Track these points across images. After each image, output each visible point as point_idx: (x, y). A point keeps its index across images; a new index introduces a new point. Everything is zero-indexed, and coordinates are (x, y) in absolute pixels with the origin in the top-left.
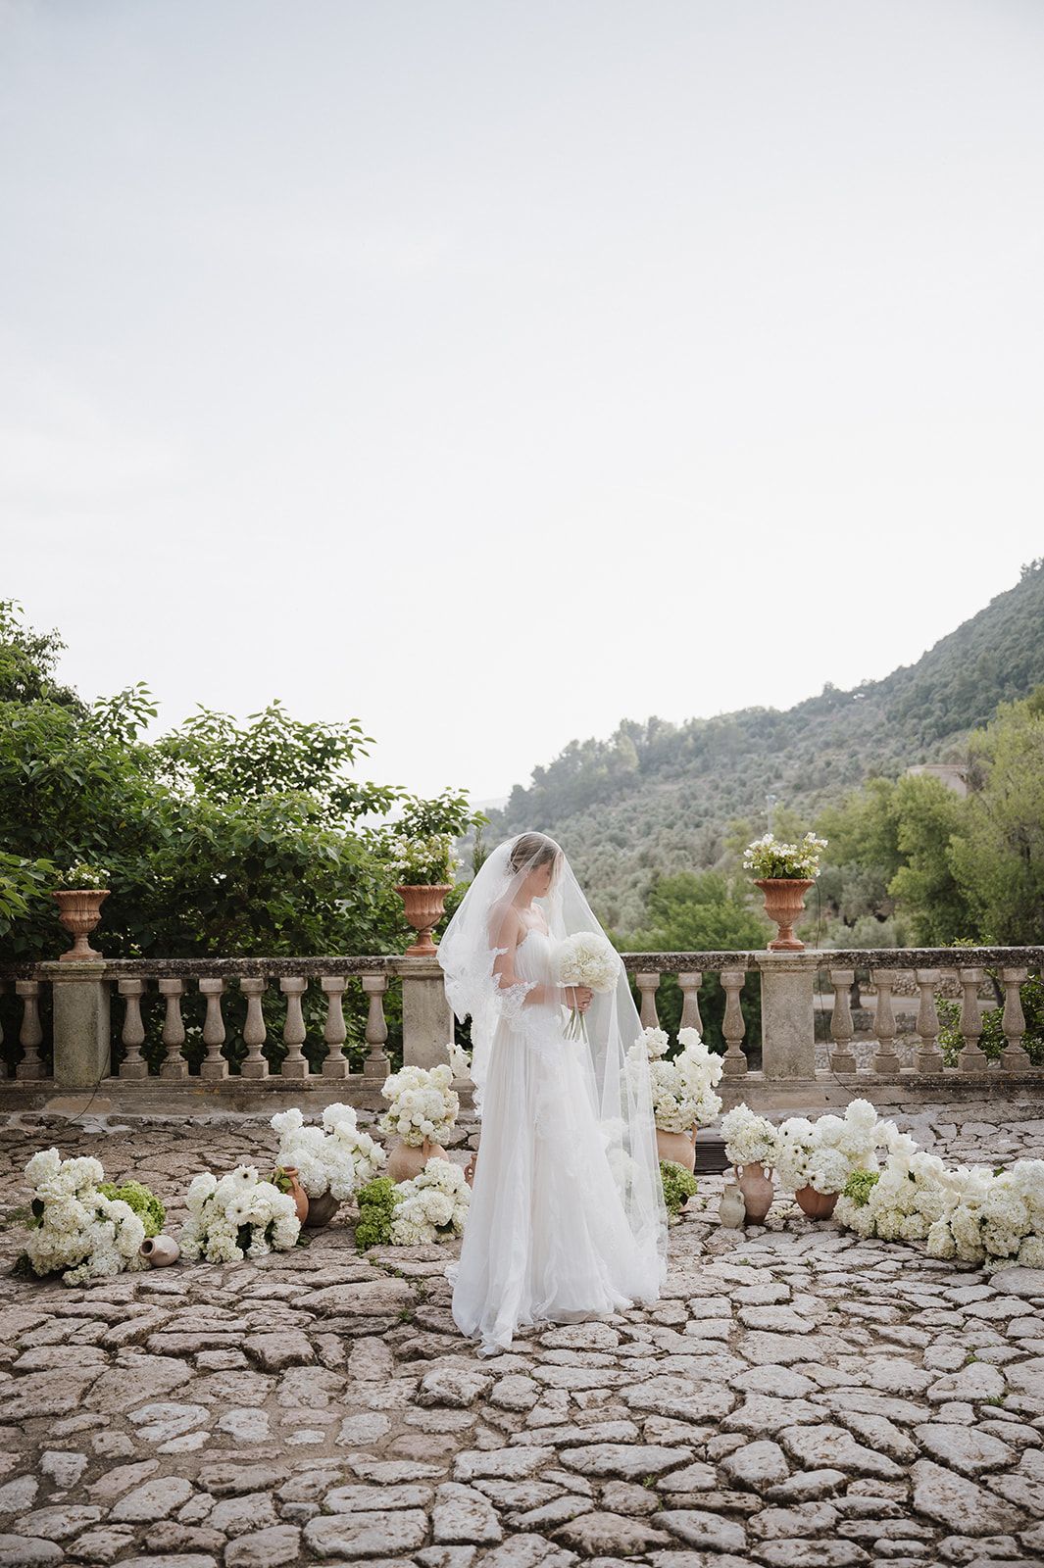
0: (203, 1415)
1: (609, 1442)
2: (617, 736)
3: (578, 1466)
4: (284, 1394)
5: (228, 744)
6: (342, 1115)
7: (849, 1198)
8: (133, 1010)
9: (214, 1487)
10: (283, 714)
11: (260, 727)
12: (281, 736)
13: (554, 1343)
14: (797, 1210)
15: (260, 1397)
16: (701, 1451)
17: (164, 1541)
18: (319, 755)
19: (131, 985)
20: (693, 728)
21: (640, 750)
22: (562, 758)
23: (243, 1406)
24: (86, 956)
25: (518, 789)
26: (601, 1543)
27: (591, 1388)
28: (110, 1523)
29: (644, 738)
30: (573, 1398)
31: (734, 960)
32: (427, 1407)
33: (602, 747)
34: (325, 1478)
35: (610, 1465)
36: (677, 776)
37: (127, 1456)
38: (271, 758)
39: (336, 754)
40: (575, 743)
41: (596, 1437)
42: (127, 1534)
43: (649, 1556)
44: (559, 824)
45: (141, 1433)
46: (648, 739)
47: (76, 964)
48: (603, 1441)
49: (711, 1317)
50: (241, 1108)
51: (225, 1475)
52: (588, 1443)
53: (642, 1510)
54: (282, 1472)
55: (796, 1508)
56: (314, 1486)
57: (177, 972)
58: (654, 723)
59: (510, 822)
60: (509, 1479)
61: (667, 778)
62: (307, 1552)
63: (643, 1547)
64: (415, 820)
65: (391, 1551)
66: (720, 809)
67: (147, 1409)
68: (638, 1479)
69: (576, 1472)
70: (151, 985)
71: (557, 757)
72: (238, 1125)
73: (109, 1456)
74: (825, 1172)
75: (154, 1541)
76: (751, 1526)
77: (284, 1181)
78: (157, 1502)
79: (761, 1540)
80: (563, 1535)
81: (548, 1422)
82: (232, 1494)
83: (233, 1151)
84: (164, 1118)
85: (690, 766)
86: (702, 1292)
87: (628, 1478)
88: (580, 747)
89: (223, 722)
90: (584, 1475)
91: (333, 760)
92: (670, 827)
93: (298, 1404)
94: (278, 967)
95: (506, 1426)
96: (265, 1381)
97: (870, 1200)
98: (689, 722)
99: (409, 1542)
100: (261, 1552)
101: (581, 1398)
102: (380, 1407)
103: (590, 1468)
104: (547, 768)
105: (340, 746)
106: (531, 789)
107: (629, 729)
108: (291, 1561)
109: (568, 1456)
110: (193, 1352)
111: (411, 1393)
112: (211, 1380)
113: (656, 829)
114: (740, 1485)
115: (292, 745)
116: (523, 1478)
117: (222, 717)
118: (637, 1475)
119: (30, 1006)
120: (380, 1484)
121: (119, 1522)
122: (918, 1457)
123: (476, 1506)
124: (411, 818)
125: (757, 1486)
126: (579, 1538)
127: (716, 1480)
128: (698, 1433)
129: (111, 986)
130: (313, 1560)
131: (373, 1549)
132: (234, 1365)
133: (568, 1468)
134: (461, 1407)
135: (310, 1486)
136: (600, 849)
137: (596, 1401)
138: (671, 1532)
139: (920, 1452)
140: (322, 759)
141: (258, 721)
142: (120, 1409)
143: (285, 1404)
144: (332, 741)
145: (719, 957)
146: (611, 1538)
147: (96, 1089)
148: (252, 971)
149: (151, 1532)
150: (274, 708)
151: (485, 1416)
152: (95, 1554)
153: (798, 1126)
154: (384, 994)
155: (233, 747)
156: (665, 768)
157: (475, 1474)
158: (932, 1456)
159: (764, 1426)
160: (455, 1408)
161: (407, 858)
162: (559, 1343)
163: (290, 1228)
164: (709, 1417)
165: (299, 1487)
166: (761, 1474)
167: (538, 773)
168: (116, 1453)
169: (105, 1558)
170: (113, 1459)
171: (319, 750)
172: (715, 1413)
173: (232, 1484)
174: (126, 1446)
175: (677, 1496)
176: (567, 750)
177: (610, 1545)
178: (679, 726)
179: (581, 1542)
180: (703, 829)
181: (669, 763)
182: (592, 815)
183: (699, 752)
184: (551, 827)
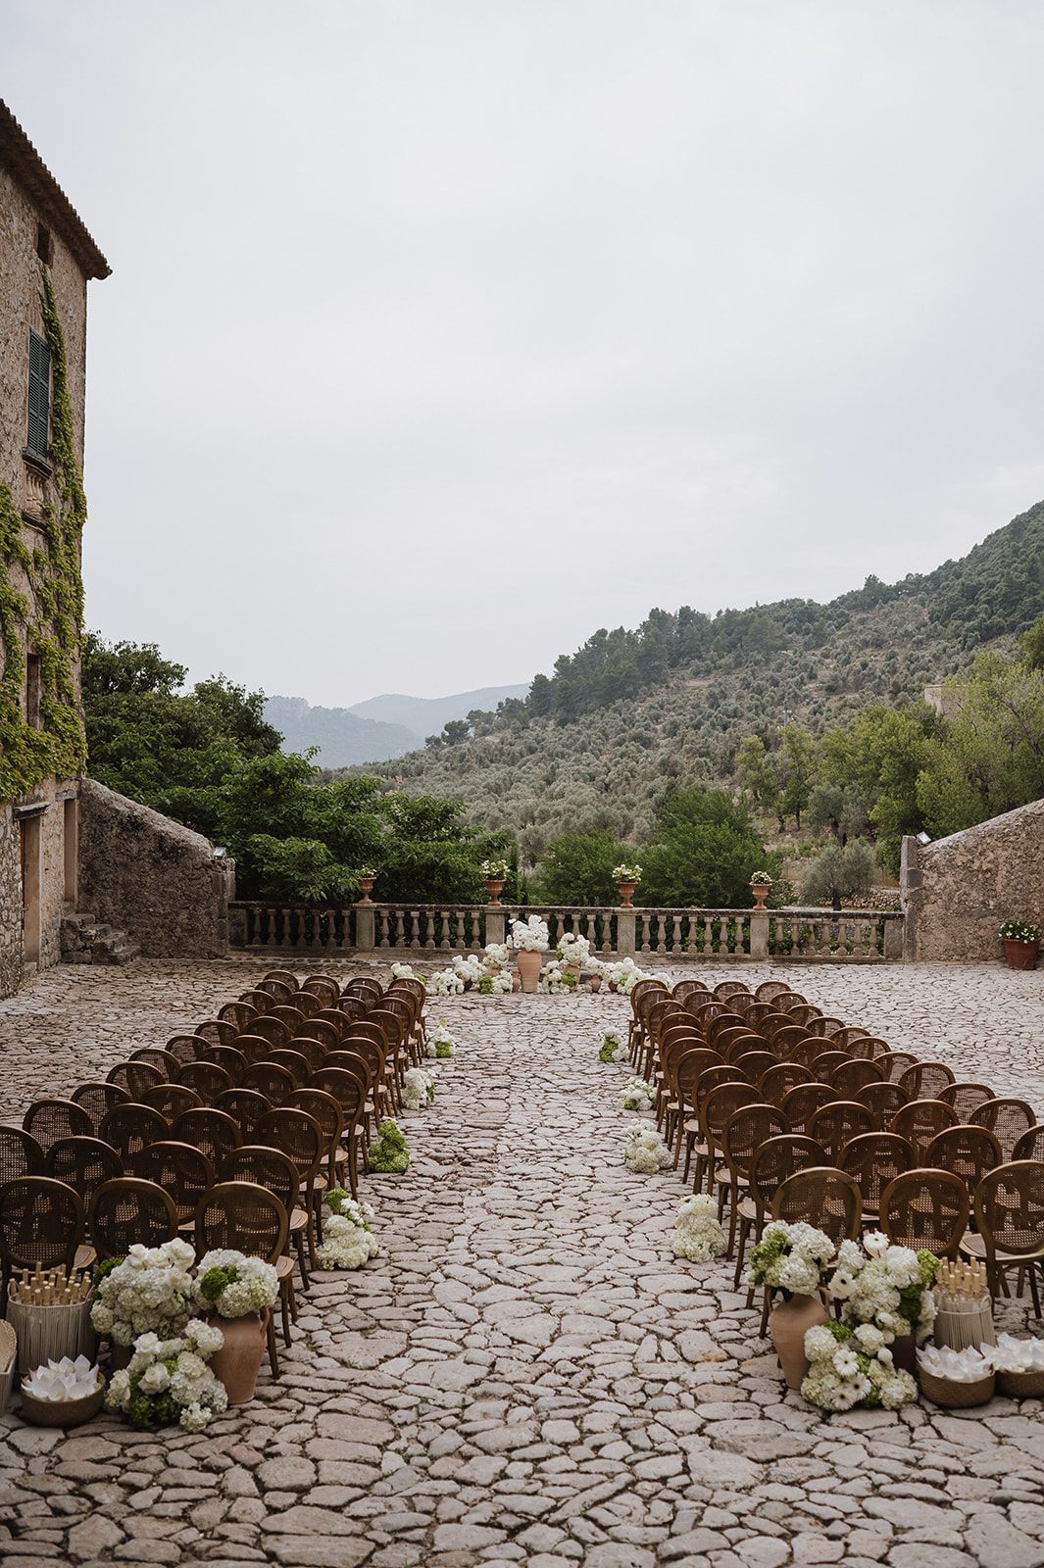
2: (645, 626)
6: (473, 958)
8: (386, 923)
19: (385, 913)
20: (730, 618)
21: (670, 643)
22: (587, 648)
24: (368, 902)
25: (540, 681)
29: (675, 629)
31: (607, 911)
33: (631, 638)
36: (708, 672)
40: (602, 633)
44: (582, 719)
46: (680, 630)
47: (364, 905)
50: (426, 959)
57: (402, 909)
58: (685, 612)
59: (532, 715)
61: (696, 674)
66: (749, 709)
70: (392, 913)
71: (583, 647)
77: (459, 975)
85: (722, 662)
88: (607, 637)
92: (697, 727)
94: (441, 908)
98: (724, 613)
104: (571, 658)
106: (554, 681)
107: (658, 618)
113: (682, 730)
119: (347, 920)
129: (378, 914)
136: (623, 749)
147: (372, 951)
148: (431, 909)
154: (479, 920)
156: (696, 662)
167: (562, 663)
171: (446, 811)
176: (593, 640)
178: (713, 617)
181: (699, 658)
182: (617, 711)
183: (732, 646)
184: (575, 722)
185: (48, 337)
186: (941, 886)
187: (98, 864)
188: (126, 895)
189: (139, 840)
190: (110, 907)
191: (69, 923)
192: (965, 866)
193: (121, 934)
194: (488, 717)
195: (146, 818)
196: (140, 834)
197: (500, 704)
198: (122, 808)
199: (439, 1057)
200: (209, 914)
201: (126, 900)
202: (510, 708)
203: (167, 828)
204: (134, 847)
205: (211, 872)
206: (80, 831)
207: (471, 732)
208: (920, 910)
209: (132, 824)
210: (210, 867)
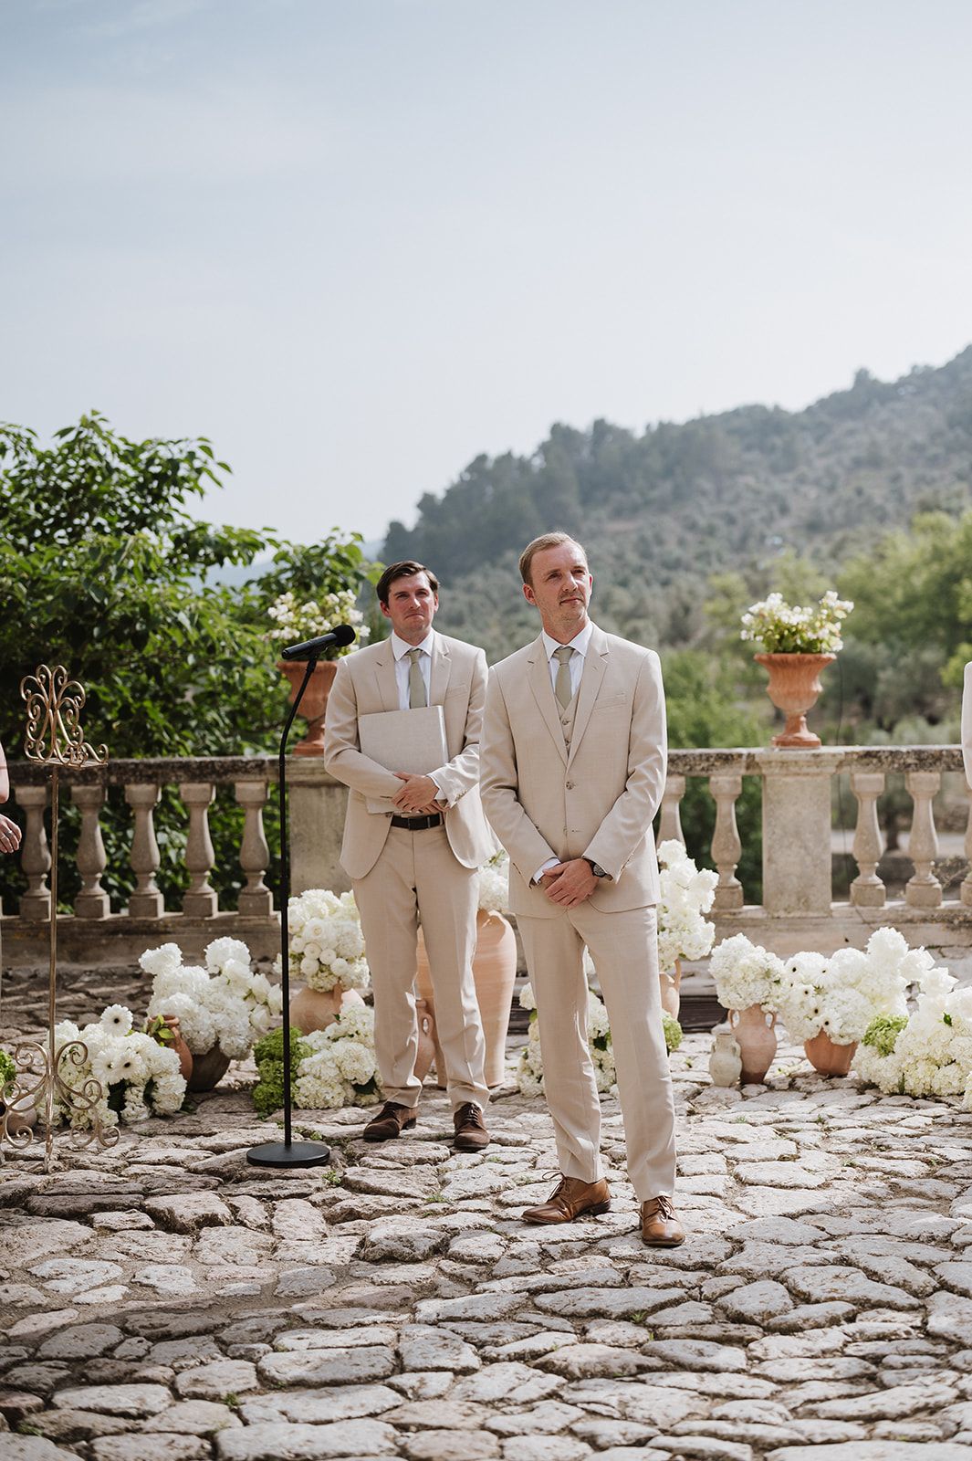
0: (117, 1271)
1: (590, 1286)
2: (544, 449)
3: (557, 1309)
4: (204, 1252)
5: (27, 467)
6: (230, 952)
7: (869, 1047)
9: (147, 1332)
10: (103, 426)
11: (70, 446)
12: (100, 457)
13: (517, 1200)
14: (808, 1067)
15: (176, 1255)
16: (695, 1292)
17: (106, 1372)
18: (155, 484)
20: (663, 435)
22: (462, 480)
23: (159, 1263)
25: (396, 529)
26: (588, 1367)
27: (564, 1241)
28: (40, 1360)
29: (585, 453)
30: (544, 1250)
31: (727, 759)
32: (376, 1262)
33: (523, 465)
34: (269, 1325)
35: (593, 1305)
36: (635, 509)
37: (40, 1305)
38: (87, 487)
39: (178, 482)
40: (482, 459)
41: (576, 1282)
42: (61, 1369)
43: (641, 1377)
45: (50, 1285)
46: (593, 453)
48: (583, 1285)
49: (702, 1174)
50: (79, 957)
51: (156, 1321)
52: (566, 1288)
53: (631, 1342)
54: (219, 1320)
55: (800, 1334)
56: (260, 1330)
58: (601, 427)
60: (479, 1321)
61: (618, 514)
62: (266, 1382)
63: (634, 1370)
64: (289, 574)
65: (359, 1378)
67: (50, 1263)
68: (626, 1317)
69: (554, 1313)
71: (456, 479)
72: (75, 978)
73: (19, 1304)
74: (844, 1017)
75: (94, 1374)
76: (751, 1350)
77: (163, 1033)
78: (87, 1343)
79: (761, 1361)
80: (546, 1363)
81: (518, 1271)
82: (168, 1337)
83: (73, 1008)
85: (654, 494)
86: (690, 1150)
87: (614, 1316)
88: (490, 465)
89: (18, 437)
90: (563, 1316)
91: (174, 490)
93: (223, 1261)
95: (470, 1276)
96: (179, 1240)
97: (896, 1048)
98: (655, 427)
99: (378, 1371)
100: (215, 1381)
101: (553, 1250)
102: (320, 1262)
103: (571, 1309)
104: (440, 495)
105: (183, 471)
106: (417, 529)
107: (562, 436)
108: (250, 1389)
109: (543, 1300)
110: (86, 1213)
111: (354, 1250)
112: (116, 1239)
114: (740, 1319)
115: (117, 470)
116: (495, 1320)
117: (16, 431)
118: (623, 1313)
120: (334, 1328)
121: (50, 1359)
122: (935, 1290)
123: (446, 1342)
124: (285, 570)
125: (757, 1319)
126: (564, 1363)
127: (712, 1316)
128: (692, 1277)
130: (274, 1389)
131: (339, 1376)
132: (138, 1225)
133: (545, 1311)
134: (415, 1261)
135: (254, 1331)
137: (572, 1252)
138: (663, 1358)
139: (938, 1286)
140: (160, 488)
141: (71, 437)
142: (18, 1264)
143: (207, 1262)
144: (174, 464)
145: (708, 757)
146: (600, 1363)
149: (90, 1368)
150: (90, 417)
151: (444, 1268)
152: (33, 1384)
153: (809, 961)
154: (264, 806)
155: (33, 473)
156: (617, 497)
157: (440, 1318)
158: (951, 1289)
159: (766, 1268)
160: (408, 1262)
161: (292, 625)
162: (524, 1200)
163: (174, 1087)
164: (703, 1263)
165: (243, 1331)
166: (763, 1307)
167: (426, 503)
168: (26, 1302)
169: (45, 1387)
170: (23, 1308)
171: (155, 476)
172: (710, 1259)
173: (167, 1328)
174: (37, 1297)
175: (669, 1329)
177: (599, 1368)
178: (639, 433)
179: (566, 1367)
180: (672, 590)
181: (622, 489)
183: (668, 473)
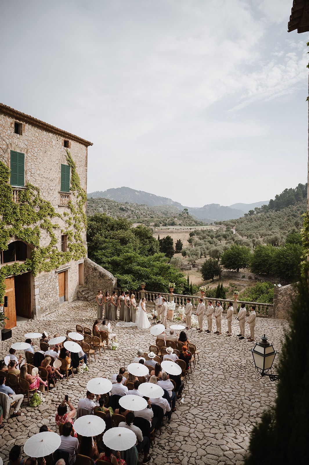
2: (297, 188)
8: (147, 296)
19: (147, 294)
21: (303, 191)
24: (144, 291)
25: (271, 200)
33: (294, 190)
44: (281, 210)
47: (143, 291)
57: (151, 293)
59: (269, 209)
70: (149, 294)
71: (282, 193)
77: (152, 315)
84: (149, 305)
88: (288, 190)
104: (279, 195)
106: (275, 201)
107: (300, 185)
119: (139, 294)
129: (145, 294)
154: (168, 297)
163: (152, 318)
167: (277, 196)
176: (284, 191)
182: (290, 208)
184: (279, 210)
185: (69, 164)
186: (283, 299)
187: (88, 277)
188: (93, 284)
189: (96, 273)
190: (90, 287)
191: (79, 291)
192: (290, 294)
193: (92, 293)
194: (259, 209)
195: (97, 268)
196: (96, 271)
197: (262, 206)
198: (93, 265)
199: (112, 350)
200: (109, 290)
201: (93, 286)
202: (264, 207)
203: (102, 270)
204: (95, 274)
205: (110, 281)
206: (85, 270)
207: (255, 213)
208: (277, 305)
209: (95, 269)
210: (110, 280)
